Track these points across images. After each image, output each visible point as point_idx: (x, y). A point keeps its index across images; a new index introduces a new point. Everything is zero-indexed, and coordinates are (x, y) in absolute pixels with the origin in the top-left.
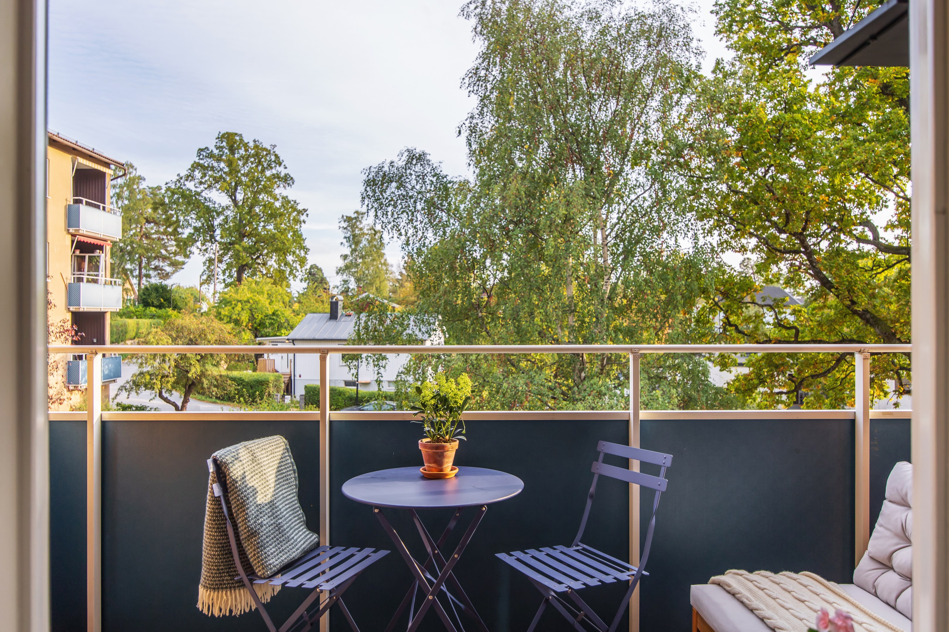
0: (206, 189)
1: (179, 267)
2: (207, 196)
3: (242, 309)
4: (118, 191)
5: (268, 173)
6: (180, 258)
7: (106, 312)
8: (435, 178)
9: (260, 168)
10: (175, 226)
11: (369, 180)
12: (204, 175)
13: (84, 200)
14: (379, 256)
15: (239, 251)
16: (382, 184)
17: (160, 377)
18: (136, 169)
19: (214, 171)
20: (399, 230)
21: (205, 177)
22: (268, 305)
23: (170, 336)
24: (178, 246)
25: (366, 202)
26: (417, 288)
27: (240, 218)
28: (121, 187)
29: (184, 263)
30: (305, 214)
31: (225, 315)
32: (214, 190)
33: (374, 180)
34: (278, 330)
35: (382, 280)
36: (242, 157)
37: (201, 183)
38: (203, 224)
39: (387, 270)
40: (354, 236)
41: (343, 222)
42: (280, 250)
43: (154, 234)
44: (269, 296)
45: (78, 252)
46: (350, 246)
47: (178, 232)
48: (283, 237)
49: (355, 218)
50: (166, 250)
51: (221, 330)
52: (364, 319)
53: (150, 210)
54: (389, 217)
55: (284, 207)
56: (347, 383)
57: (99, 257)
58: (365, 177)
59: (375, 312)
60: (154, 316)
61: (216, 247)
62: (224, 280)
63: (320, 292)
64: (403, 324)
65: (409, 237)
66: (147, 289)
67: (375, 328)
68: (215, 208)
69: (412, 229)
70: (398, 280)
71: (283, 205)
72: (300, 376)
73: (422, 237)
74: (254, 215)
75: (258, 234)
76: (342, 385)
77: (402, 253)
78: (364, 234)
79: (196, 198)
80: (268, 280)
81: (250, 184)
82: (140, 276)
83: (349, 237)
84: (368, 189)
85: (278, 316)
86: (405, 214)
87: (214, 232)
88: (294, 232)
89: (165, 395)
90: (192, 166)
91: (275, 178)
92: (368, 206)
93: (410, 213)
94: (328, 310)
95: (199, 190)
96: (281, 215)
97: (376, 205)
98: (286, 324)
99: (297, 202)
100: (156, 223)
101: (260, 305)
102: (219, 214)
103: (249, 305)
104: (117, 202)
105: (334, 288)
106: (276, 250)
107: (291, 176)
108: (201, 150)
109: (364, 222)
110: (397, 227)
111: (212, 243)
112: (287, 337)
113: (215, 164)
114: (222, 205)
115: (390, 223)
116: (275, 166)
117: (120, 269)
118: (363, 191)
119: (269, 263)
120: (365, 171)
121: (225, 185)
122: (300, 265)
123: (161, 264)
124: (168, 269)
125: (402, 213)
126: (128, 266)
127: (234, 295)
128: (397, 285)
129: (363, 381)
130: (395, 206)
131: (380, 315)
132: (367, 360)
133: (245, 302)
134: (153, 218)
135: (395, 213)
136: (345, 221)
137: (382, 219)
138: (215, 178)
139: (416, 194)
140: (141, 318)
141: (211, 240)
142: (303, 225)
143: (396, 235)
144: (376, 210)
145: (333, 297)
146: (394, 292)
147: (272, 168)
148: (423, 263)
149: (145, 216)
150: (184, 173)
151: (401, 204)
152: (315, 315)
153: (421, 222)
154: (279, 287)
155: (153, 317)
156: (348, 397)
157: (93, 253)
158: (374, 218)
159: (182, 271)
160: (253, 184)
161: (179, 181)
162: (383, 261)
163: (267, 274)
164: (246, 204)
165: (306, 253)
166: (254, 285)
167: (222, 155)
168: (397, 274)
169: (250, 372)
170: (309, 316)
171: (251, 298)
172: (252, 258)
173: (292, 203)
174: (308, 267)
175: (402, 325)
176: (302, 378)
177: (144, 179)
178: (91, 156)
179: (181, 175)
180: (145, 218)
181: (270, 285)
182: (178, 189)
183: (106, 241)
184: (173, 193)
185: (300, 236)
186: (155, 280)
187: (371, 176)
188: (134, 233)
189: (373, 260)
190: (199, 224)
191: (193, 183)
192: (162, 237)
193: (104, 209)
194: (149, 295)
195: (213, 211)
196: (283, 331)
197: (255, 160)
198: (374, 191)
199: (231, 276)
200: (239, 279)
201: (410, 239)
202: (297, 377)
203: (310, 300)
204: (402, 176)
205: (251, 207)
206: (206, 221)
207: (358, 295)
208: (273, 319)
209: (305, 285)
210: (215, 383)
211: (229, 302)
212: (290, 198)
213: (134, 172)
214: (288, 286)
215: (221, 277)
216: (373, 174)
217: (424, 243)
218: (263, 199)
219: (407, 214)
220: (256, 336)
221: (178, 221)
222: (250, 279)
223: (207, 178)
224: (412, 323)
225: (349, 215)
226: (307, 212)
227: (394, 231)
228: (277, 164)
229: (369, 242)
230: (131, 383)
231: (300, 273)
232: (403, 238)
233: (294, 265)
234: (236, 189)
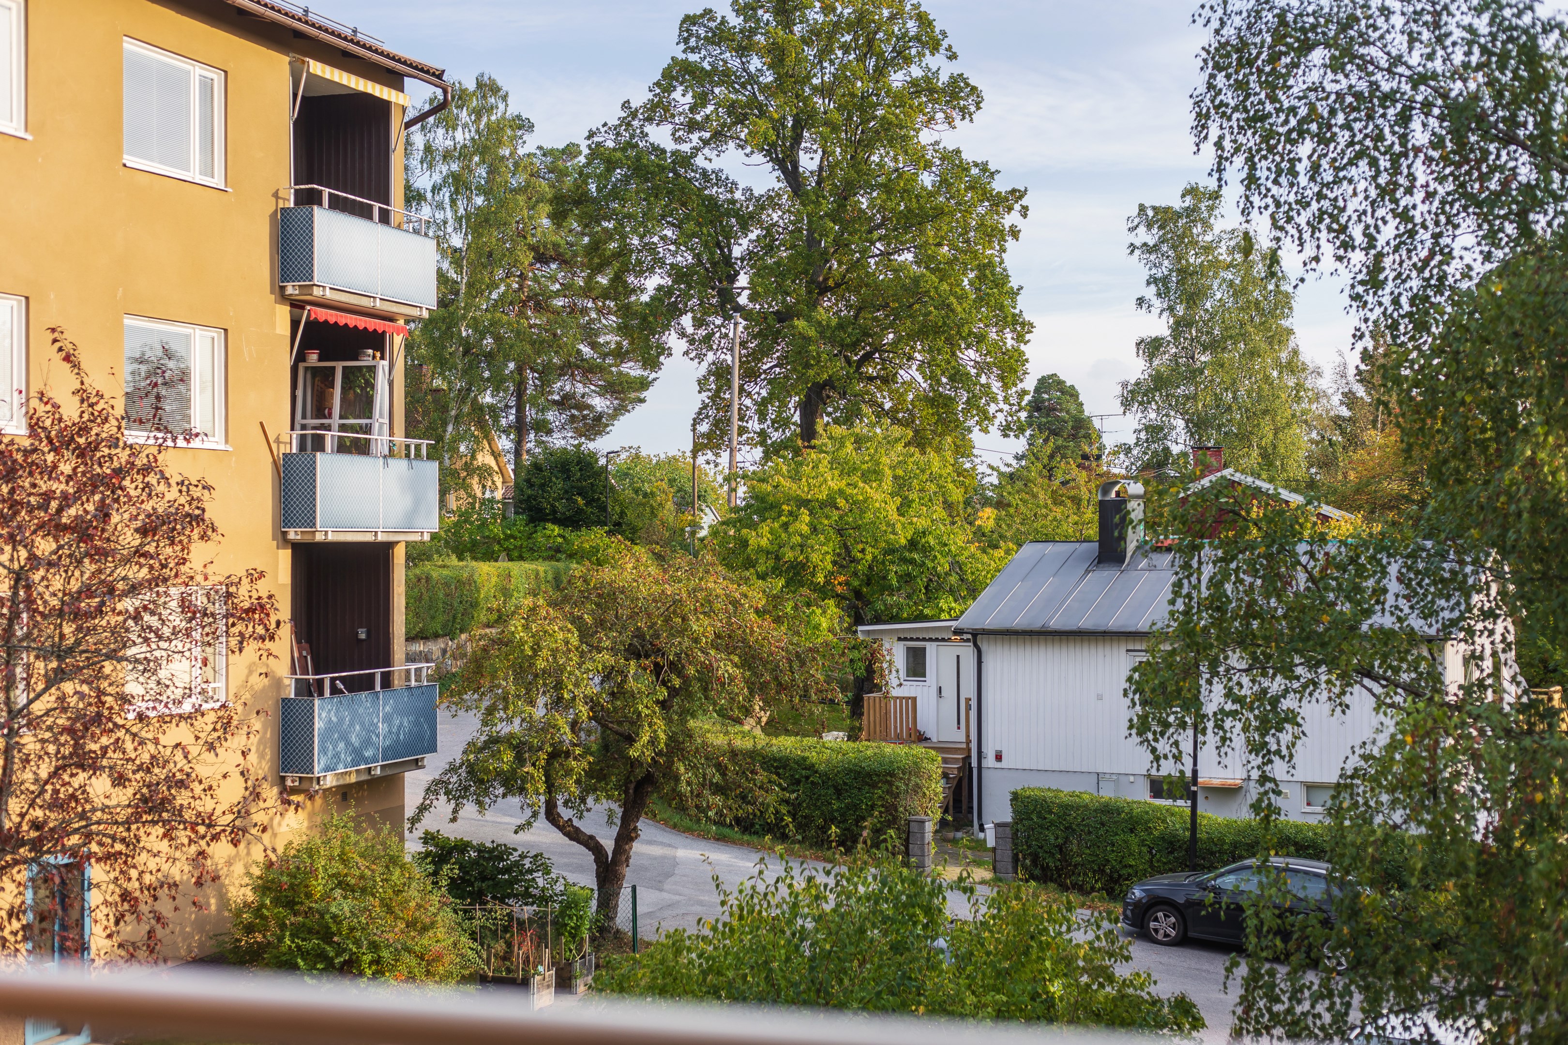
0: (706, 142)
1: (633, 395)
2: (709, 167)
3: (814, 530)
4: (455, 167)
5: (897, 79)
6: (632, 369)
7: (390, 545)
8: (1486, 17)
9: (871, 63)
10: (616, 265)
11: (1223, 46)
12: (701, 100)
13: (326, 191)
14: (1270, 341)
15: (807, 339)
16: (1274, 58)
17: (543, 756)
18: (505, 98)
19: (730, 84)
20: (1343, 229)
21: (704, 106)
22: (894, 516)
23: (577, 621)
24: (623, 329)
25: (1214, 132)
26: (1415, 453)
27: (810, 231)
28: (463, 154)
29: (644, 384)
30: (1017, 207)
31: (760, 550)
32: (731, 145)
33: (1243, 46)
34: (929, 599)
35: (1280, 421)
36: (815, 32)
37: (692, 126)
38: (698, 256)
39: (1299, 386)
40: (1184, 273)
41: (1142, 229)
42: (937, 331)
43: (557, 294)
44: (901, 485)
45: (313, 358)
46: (1171, 309)
47: (625, 284)
48: (945, 286)
49: (1190, 212)
50: (594, 345)
51: (735, 603)
52: (1208, 571)
53: (546, 222)
54: (1303, 180)
55: (949, 185)
56: (1157, 788)
57: (372, 369)
58: (1205, 37)
59: (1251, 546)
60: (558, 550)
61: (738, 328)
62: (763, 434)
63: (1068, 468)
64: (1358, 589)
65: (1380, 256)
66: (537, 467)
67: (1251, 604)
68: (733, 202)
69: (1393, 223)
70: (1338, 422)
71: (944, 181)
72: (999, 757)
73: (1432, 254)
74: (853, 221)
75: (866, 282)
76: (1141, 794)
77: (1354, 319)
78: (1216, 264)
79: (677, 175)
80: (897, 431)
81: (838, 118)
82: (520, 428)
83: (1165, 280)
84: (1220, 80)
85: (926, 550)
86: (1363, 164)
87: (733, 278)
88: (981, 268)
89: (566, 813)
90: (667, 74)
91: (918, 93)
92: (1219, 145)
93: (1384, 163)
94: (1093, 531)
95: (685, 148)
96: (939, 213)
97: (1250, 140)
98: (953, 579)
99: (992, 167)
100: (564, 262)
101: (869, 516)
102: (745, 224)
103: (835, 515)
104: (453, 202)
105: (1115, 453)
106: (924, 332)
107: (972, 82)
108: (689, 20)
109: (1219, 225)
110: (1334, 218)
111: (727, 318)
112: (954, 624)
113: (735, 63)
114: (756, 193)
115: (1304, 204)
116: (921, 55)
117: (466, 409)
118: (1202, 89)
119: (903, 375)
120: (1206, 12)
121: (763, 125)
122: (1001, 378)
123: (580, 389)
124: (599, 403)
125: (1352, 163)
126: (487, 399)
127: (786, 483)
128: (1337, 438)
129: (1216, 782)
130: (1324, 139)
131: (1269, 557)
132: (1219, 726)
133: (823, 505)
134: (556, 246)
135: (1325, 164)
136: (1149, 226)
137: (1275, 190)
138: (732, 108)
139: (1406, 87)
140: (521, 558)
141: (722, 305)
142: (1010, 243)
143: (1328, 250)
144: (1250, 160)
145: (1106, 488)
146: (1326, 463)
147: (908, 61)
148: (1437, 351)
149: (533, 241)
150: (640, 98)
151: (1347, 126)
152: (1049, 548)
153: (1430, 196)
154: (932, 454)
155: (554, 553)
156: (1162, 838)
157: (356, 359)
158: (1242, 189)
159: (639, 408)
160: (850, 118)
161: (629, 124)
162: (1284, 356)
163: (894, 410)
164: (827, 187)
165: (1020, 338)
166: (849, 447)
167: (753, 32)
168: (1336, 399)
169: (834, 738)
170: (1028, 549)
171: (841, 492)
172: (848, 361)
173: (975, 171)
174: (1029, 384)
175: (1353, 592)
176: (1004, 764)
177: (531, 127)
178: (346, 54)
179: (634, 105)
180: (532, 248)
181: (900, 447)
182: (624, 150)
183: (390, 318)
184: (611, 165)
185: (1000, 282)
186: (562, 441)
187: (1229, 32)
188: (502, 296)
189: (1253, 354)
190: (685, 259)
191: (667, 128)
192: (580, 302)
193: (385, 218)
194: (542, 486)
195: (728, 214)
196: (945, 602)
197: (855, 39)
198: (1241, 86)
199: (782, 423)
200: (808, 432)
201: (1387, 262)
202: (990, 761)
203: (1035, 496)
204: (1353, 19)
205: (845, 194)
206: (706, 245)
207: (1194, 479)
208: (912, 562)
209: (1019, 445)
210: (717, 778)
211: (772, 507)
212: (968, 156)
213: (502, 106)
214: (963, 449)
215: (754, 425)
216: (1237, 21)
217: (1442, 278)
218: (881, 165)
219: (1373, 163)
220: (859, 620)
221: (624, 252)
222: (839, 431)
223: (709, 109)
224: (1394, 586)
225: (1162, 203)
226: (1024, 201)
227: (1324, 235)
228: (924, 45)
229: (1238, 292)
230: (463, 771)
231: (1002, 405)
232: (1357, 257)
233: (983, 380)
234: (797, 139)
